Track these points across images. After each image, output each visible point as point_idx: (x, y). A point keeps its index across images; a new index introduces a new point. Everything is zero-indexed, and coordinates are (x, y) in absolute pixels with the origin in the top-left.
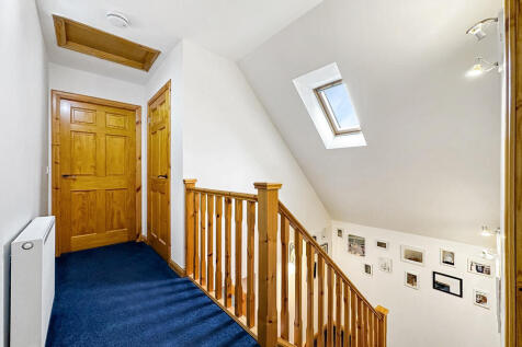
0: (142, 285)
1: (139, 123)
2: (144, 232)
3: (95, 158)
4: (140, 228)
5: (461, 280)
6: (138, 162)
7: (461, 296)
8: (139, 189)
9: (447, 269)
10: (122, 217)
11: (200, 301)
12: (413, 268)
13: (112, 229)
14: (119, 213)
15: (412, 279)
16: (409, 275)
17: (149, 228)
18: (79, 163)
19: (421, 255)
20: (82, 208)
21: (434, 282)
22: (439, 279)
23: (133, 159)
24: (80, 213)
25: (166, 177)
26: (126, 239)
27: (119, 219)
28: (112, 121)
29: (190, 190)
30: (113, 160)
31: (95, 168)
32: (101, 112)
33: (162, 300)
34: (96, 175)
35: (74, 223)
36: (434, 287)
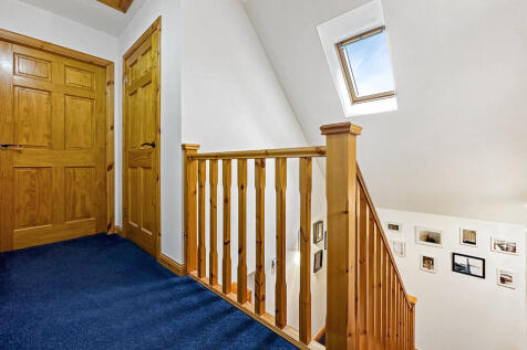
0: (125, 290)
1: (111, 83)
2: (118, 222)
3: (50, 125)
4: (113, 216)
5: (484, 260)
6: (110, 133)
7: (484, 277)
8: (111, 167)
9: (468, 250)
10: (88, 203)
11: (217, 307)
12: (430, 250)
13: (73, 219)
14: (83, 198)
15: (428, 262)
16: (425, 258)
17: (125, 216)
18: (26, 130)
19: (439, 236)
20: (30, 191)
21: (454, 264)
22: (459, 260)
23: (104, 128)
24: (28, 197)
25: (153, 145)
26: (93, 232)
27: (84, 206)
28: (74, 77)
29: (191, 157)
30: (75, 129)
31: (49, 137)
32: (58, 63)
33: (160, 310)
34: (51, 146)
35: (18, 211)
36: (454, 270)
